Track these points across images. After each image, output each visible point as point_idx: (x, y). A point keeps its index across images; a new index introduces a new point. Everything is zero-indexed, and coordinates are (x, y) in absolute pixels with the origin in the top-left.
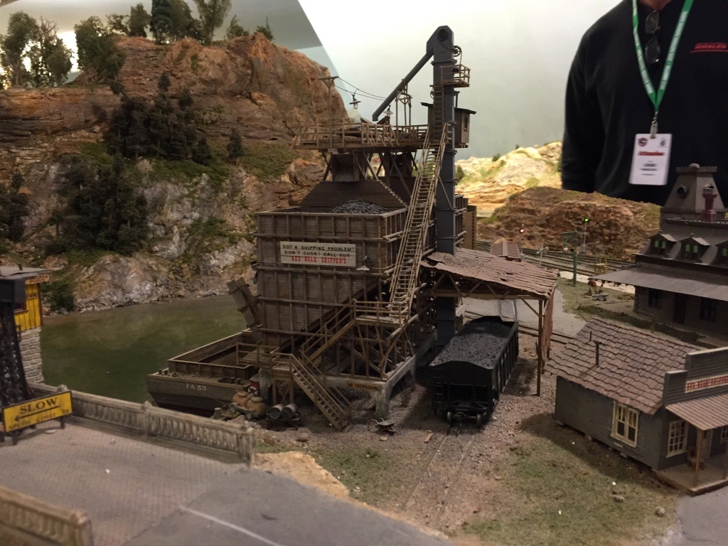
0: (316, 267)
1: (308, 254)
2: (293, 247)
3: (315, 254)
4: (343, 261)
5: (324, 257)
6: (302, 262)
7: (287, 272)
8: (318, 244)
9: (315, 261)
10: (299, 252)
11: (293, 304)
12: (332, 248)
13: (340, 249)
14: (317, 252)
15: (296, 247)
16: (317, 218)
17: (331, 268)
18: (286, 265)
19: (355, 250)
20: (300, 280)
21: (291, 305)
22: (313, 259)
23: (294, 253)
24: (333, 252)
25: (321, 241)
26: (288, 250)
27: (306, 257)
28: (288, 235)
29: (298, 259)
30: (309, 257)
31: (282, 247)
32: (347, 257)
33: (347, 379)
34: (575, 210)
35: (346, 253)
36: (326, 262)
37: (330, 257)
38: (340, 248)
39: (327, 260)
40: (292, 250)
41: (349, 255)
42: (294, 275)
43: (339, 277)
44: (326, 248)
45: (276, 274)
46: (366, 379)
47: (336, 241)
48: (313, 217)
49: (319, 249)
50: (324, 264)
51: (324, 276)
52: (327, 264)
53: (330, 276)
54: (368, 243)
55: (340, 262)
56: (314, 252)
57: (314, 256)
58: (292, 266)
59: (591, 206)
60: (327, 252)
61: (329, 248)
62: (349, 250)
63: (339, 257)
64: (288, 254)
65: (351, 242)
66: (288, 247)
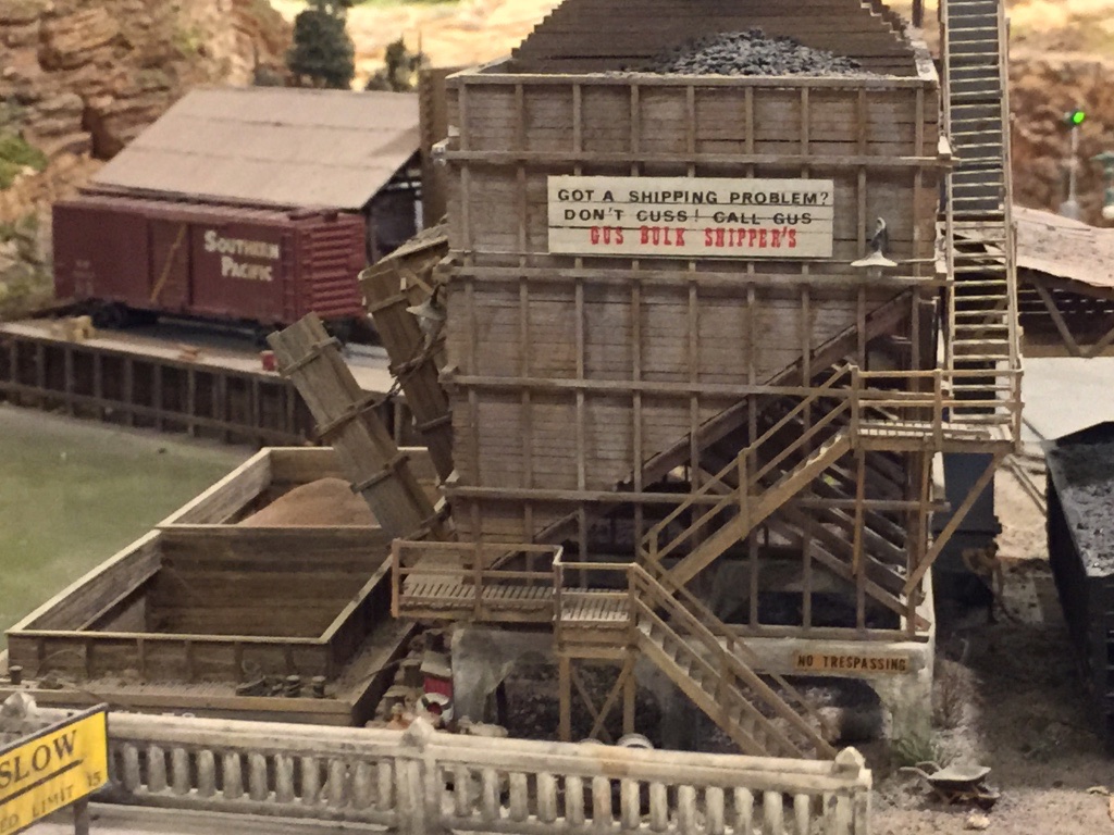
0: (682, 262)
1: (654, 217)
2: (599, 195)
3: (682, 216)
4: (785, 240)
5: (714, 225)
6: (632, 246)
7: (570, 286)
8: (691, 184)
9: (680, 242)
10: (619, 213)
11: (591, 395)
12: (747, 196)
13: (775, 199)
14: (690, 209)
15: (608, 195)
16: (691, 91)
17: (739, 264)
18: (567, 260)
19: (830, 200)
20: (615, 311)
21: (580, 398)
22: (673, 236)
23: (599, 215)
24: (749, 211)
25: (703, 171)
26: (577, 207)
27: (645, 229)
28: (575, 153)
29: (613, 235)
30: (656, 229)
31: (553, 195)
32: (799, 226)
33: (790, 642)
34: (1031, 82)
35: (800, 211)
36: (720, 243)
37: (737, 225)
38: (774, 197)
39: (727, 236)
40: (591, 208)
41: (807, 219)
42: (597, 292)
43: (766, 294)
44: (723, 197)
45: (524, 292)
46: (855, 639)
47: (760, 172)
48: (677, 90)
49: (698, 198)
50: (713, 251)
51: (709, 295)
52: (725, 251)
53: (734, 294)
54: (879, 176)
55: (776, 244)
56: (675, 209)
57: (676, 224)
58: (590, 261)
59: (1084, 69)
60: (727, 211)
61: (734, 197)
62: (811, 199)
63: (770, 225)
64: (577, 221)
65: (815, 174)
66: (577, 195)
